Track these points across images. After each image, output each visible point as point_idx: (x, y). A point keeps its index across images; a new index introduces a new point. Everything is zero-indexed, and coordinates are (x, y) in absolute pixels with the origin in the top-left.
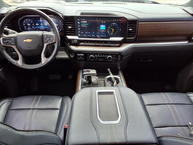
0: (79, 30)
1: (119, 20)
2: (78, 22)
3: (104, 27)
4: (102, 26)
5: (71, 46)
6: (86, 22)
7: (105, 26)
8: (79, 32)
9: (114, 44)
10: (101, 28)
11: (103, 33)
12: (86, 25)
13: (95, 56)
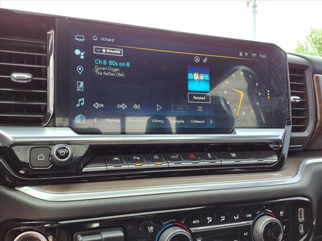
0: (80, 95)
1: (258, 56)
2: (77, 52)
3: (204, 80)
4: (196, 76)
5: (26, 189)
6: (117, 52)
7: (207, 77)
8: (82, 101)
9: (256, 158)
10: (192, 87)
11: (200, 109)
12: (122, 70)
13: (192, 229)
